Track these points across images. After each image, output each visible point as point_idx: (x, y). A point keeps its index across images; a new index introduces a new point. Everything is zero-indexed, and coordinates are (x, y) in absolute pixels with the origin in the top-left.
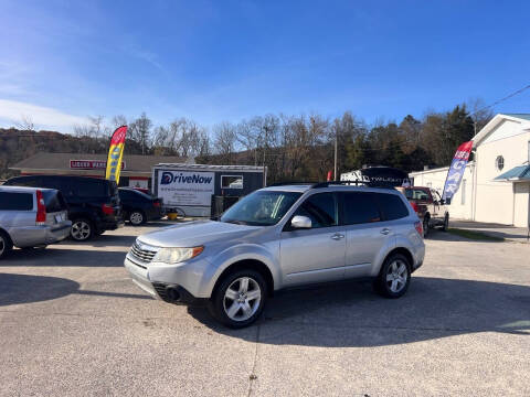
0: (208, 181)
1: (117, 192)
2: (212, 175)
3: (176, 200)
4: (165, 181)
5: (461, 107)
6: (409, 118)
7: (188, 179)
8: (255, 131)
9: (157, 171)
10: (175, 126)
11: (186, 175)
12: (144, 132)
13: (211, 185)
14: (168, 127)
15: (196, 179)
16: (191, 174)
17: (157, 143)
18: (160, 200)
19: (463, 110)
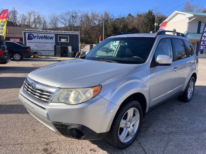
0: (52, 38)
1: (4, 43)
2: (54, 36)
3: (36, 48)
4: (30, 38)
5: (151, 11)
6: (130, 15)
7: (41, 37)
8: (68, 17)
9: (25, 33)
10: (30, 14)
11: (40, 35)
12: (15, 16)
13: (54, 40)
14: (26, 15)
15: (46, 38)
16: (43, 35)
17: (22, 22)
18: (29, 48)
19: (152, 12)
